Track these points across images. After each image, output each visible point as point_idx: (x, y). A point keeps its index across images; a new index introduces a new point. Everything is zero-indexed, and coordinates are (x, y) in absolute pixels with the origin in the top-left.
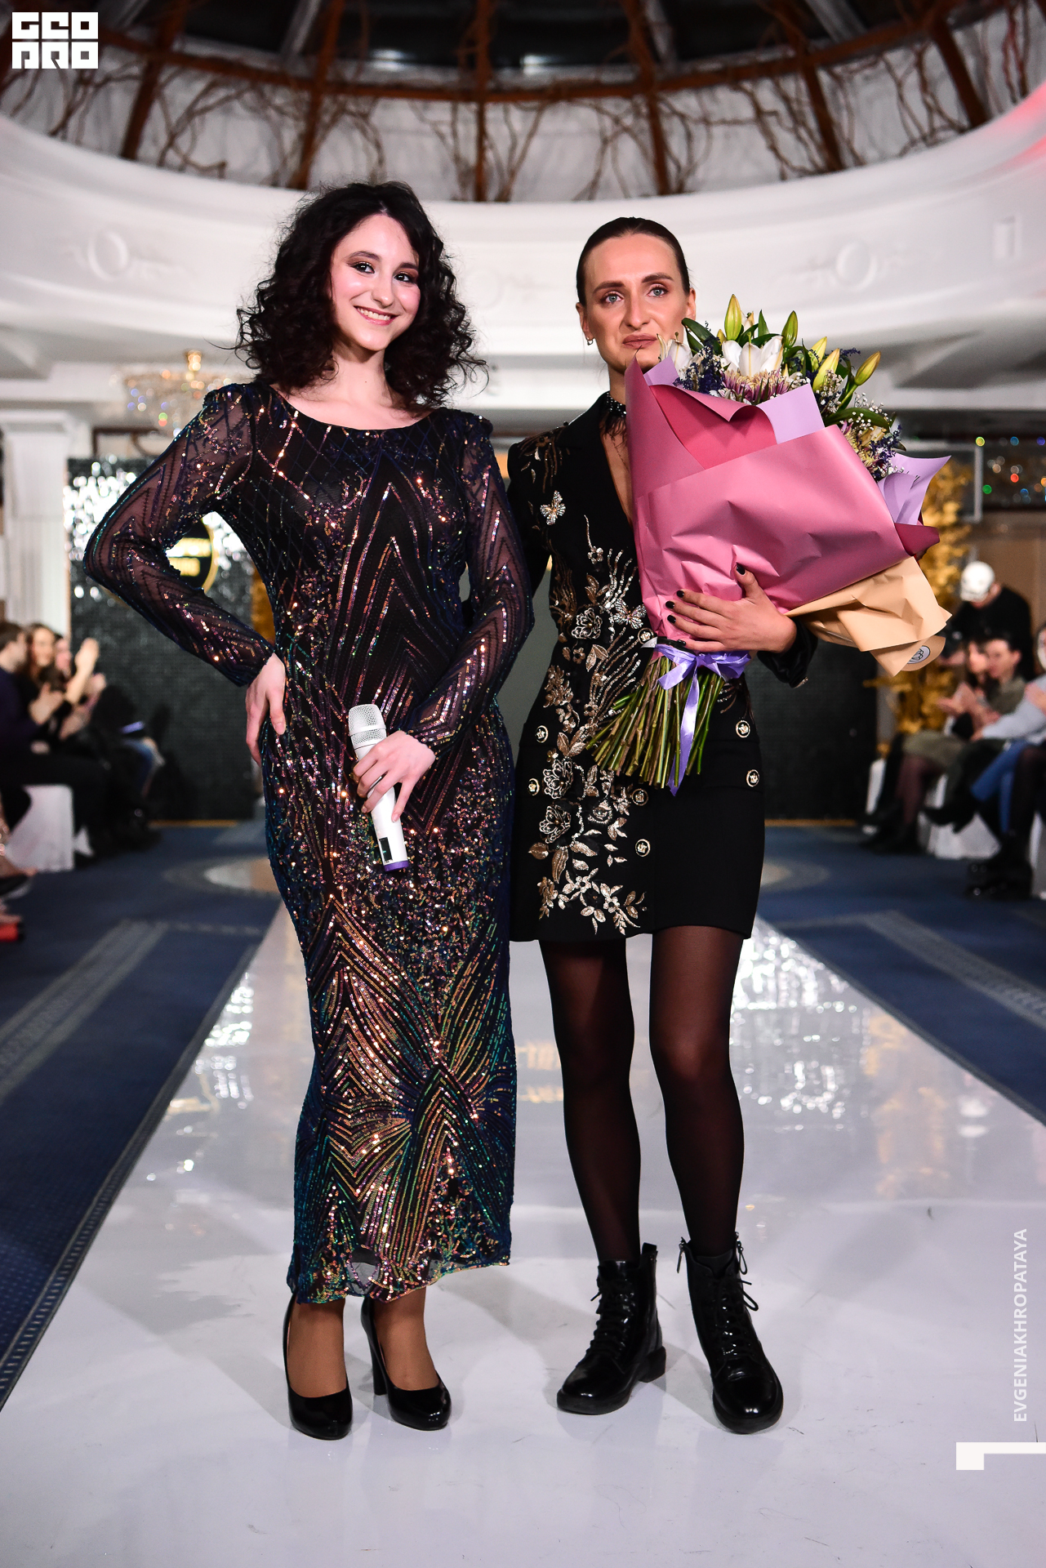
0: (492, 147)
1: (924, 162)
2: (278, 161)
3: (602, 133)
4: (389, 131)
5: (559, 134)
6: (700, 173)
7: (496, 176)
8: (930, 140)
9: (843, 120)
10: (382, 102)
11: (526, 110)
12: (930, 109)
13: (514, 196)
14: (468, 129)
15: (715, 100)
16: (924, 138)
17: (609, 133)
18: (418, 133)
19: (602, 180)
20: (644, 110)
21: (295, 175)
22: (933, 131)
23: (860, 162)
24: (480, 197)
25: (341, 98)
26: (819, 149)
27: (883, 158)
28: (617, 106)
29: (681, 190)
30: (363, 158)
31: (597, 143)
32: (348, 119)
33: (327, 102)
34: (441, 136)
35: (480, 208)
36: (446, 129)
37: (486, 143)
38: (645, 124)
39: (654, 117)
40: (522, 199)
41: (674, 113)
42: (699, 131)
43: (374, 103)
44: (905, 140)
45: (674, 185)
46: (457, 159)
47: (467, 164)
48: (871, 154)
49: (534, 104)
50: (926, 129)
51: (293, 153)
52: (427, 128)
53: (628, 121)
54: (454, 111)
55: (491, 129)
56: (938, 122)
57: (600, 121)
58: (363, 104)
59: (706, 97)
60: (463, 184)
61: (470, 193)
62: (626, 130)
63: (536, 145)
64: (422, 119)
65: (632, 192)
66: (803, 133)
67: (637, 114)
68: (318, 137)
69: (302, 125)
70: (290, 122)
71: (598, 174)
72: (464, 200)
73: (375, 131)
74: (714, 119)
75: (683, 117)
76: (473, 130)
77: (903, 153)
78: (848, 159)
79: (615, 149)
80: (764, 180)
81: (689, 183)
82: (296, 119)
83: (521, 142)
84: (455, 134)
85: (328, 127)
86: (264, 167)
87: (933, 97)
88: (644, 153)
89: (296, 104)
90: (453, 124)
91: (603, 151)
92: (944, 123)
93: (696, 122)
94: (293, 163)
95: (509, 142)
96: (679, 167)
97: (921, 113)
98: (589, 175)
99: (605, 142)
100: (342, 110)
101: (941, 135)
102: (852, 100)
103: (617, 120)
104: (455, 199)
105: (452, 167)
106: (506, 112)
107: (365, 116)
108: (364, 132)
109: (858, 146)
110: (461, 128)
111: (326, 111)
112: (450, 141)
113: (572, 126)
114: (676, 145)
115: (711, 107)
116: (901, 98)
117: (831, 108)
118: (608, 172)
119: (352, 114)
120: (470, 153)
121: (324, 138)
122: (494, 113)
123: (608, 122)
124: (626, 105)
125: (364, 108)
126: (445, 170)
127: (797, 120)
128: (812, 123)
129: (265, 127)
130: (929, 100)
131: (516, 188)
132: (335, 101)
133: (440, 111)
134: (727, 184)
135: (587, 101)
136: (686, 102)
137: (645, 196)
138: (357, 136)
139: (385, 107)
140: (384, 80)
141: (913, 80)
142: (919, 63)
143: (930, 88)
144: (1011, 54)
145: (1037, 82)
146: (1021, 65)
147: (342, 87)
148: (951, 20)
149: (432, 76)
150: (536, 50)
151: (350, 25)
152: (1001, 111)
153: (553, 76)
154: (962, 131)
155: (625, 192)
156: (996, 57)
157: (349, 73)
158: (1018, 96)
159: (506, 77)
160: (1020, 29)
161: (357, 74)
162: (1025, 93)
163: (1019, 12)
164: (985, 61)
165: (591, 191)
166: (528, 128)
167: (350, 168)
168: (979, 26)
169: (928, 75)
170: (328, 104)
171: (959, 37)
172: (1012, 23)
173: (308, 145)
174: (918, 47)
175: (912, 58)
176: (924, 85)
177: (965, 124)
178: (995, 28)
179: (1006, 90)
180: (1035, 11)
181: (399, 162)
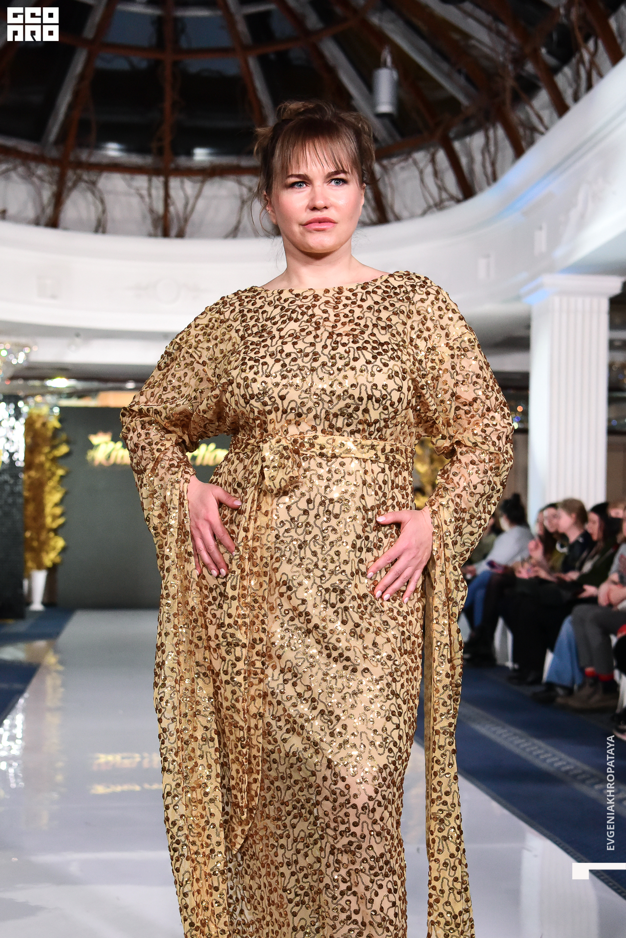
0: (173, 204)
1: (436, 220)
2: (39, 209)
3: (241, 196)
4: (109, 192)
5: (216, 197)
7: (175, 221)
8: (439, 206)
9: (387, 192)
10: (105, 175)
11: (194, 182)
12: (438, 186)
13: (187, 235)
14: (158, 193)
16: (436, 205)
17: (245, 197)
18: (127, 194)
19: (241, 226)
21: (49, 219)
22: (442, 201)
23: (398, 219)
24: (166, 234)
25: (79, 171)
26: (374, 210)
27: (412, 216)
28: (249, 180)
30: (92, 208)
31: (237, 203)
32: (83, 185)
34: (142, 197)
35: (166, 241)
36: (144, 192)
37: (169, 201)
40: (192, 236)
43: (100, 175)
44: (425, 206)
46: (152, 211)
47: (157, 214)
48: (405, 214)
49: (199, 178)
50: (437, 199)
51: (49, 204)
52: (133, 191)
54: (150, 181)
55: (172, 193)
56: (444, 196)
57: (240, 189)
58: (93, 177)
60: (155, 226)
61: (160, 231)
63: (201, 204)
64: (130, 186)
68: (64, 195)
69: (55, 188)
70: (47, 185)
71: (239, 222)
72: (156, 236)
73: (100, 191)
76: (161, 193)
77: (424, 213)
78: (390, 216)
79: (249, 207)
82: (51, 184)
83: (191, 202)
84: (150, 195)
85: (71, 189)
86: (31, 214)
87: (442, 181)
89: (50, 174)
90: (149, 190)
92: (448, 196)
94: (49, 210)
95: (183, 201)
97: (434, 190)
98: (233, 222)
99: (243, 202)
100: (79, 179)
101: (447, 203)
102: (393, 181)
103: (250, 189)
104: (150, 235)
105: (149, 216)
107: (94, 183)
108: (93, 193)
109: (398, 207)
110: (154, 192)
111: (70, 179)
112: (147, 199)
113: (223, 192)
116: (422, 181)
117: (381, 185)
118: (245, 221)
119: (86, 182)
120: (159, 208)
121: (68, 196)
122: (174, 183)
123: (245, 191)
125: (94, 178)
126: (144, 217)
129: (31, 188)
130: (439, 183)
131: (188, 229)
132: (75, 173)
133: (141, 181)
135: (232, 177)
138: (89, 195)
139: (107, 178)
140: (105, 161)
141: (429, 170)
142: (433, 161)
143: (439, 175)
144: (487, 156)
145: (503, 172)
146: (493, 164)
147: (80, 165)
148: (452, 135)
149: (135, 159)
150: (202, 145)
151: (84, 126)
152: (481, 190)
153: (211, 162)
154: (458, 201)
155: (256, 234)
156: (478, 158)
157: (84, 156)
158: (491, 181)
159: (182, 161)
160: (492, 142)
161: (90, 155)
162: (495, 178)
163: (491, 133)
164: (471, 160)
165: (234, 233)
166: (195, 193)
167: (84, 214)
168: (468, 140)
169: (438, 168)
170: (70, 174)
171: (457, 145)
172: (487, 138)
173: (58, 200)
174: (432, 150)
175: (429, 157)
176: (436, 174)
177: (460, 196)
178: (477, 141)
179: (484, 178)
180: (501, 132)
181: (116, 212)
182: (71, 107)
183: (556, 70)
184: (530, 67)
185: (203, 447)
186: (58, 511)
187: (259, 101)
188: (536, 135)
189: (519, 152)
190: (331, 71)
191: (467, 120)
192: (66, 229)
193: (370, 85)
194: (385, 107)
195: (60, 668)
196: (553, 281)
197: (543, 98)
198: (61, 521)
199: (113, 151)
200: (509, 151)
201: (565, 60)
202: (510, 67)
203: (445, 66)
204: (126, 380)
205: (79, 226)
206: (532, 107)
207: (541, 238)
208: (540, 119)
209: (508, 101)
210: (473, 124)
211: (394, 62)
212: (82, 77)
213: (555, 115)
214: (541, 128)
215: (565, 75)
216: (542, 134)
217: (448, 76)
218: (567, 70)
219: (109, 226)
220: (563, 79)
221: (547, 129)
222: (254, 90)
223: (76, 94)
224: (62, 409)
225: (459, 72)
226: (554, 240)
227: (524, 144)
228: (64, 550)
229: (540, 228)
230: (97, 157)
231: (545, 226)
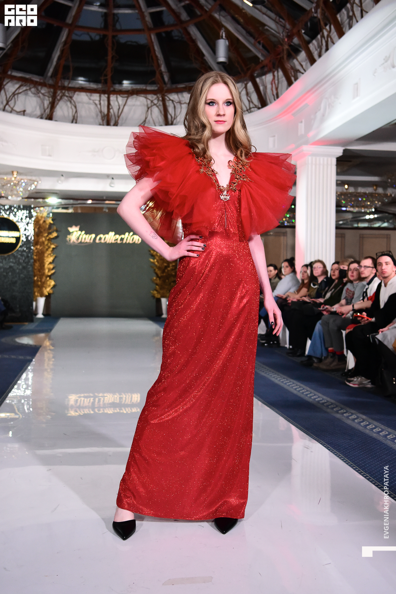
2: (43, 111)
3: (147, 105)
4: (79, 102)
5: (134, 105)
6: (177, 119)
7: (113, 117)
8: (249, 111)
10: (77, 93)
11: (123, 97)
12: (249, 101)
13: (118, 125)
14: (104, 103)
15: (183, 97)
16: (247, 110)
17: (149, 106)
18: (89, 103)
19: (147, 120)
20: (161, 99)
21: (48, 115)
22: (250, 108)
24: (108, 124)
25: (64, 91)
28: (152, 97)
29: (172, 124)
30: (70, 110)
31: (146, 109)
32: (65, 98)
33: (59, 92)
34: (96, 104)
35: (109, 127)
36: (97, 102)
37: (111, 107)
38: (161, 103)
39: (164, 101)
40: (121, 125)
41: (170, 100)
42: (178, 106)
43: (74, 93)
45: (170, 122)
46: (101, 112)
47: (104, 113)
49: (126, 95)
50: (248, 108)
51: (48, 108)
52: (91, 101)
53: (156, 102)
54: (100, 96)
55: (112, 103)
57: (147, 101)
59: (180, 95)
60: (103, 120)
61: (105, 122)
62: (155, 104)
63: (126, 109)
64: (90, 99)
65: (157, 124)
67: (158, 100)
68: (56, 103)
69: (51, 99)
70: (47, 98)
71: (146, 118)
72: (103, 125)
73: (74, 102)
74: (182, 102)
75: (173, 101)
76: (106, 103)
79: (151, 111)
81: (175, 122)
82: (49, 97)
83: (122, 107)
84: (100, 104)
85: (59, 100)
86: (38, 112)
87: (250, 97)
88: (161, 112)
89: (49, 92)
90: (100, 101)
91: (148, 111)
92: (254, 106)
93: (177, 103)
94: (48, 111)
95: (118, 107)
96: (172, 117)
97: (247, 103)
98: (143, 118)
99: (148, 108)
100: (64, 95)
101: (252, 109)
103: (152, 101)
104: (100, 125)
105: (100, 114)
106: (117, 98)
107: (71, 97)
108: (71, 102)
110: (102, 102)
111: (59, 95)
112: (99, 106)
113: (138, 103)
114: (171, 110)
115: (182, 99)
118: (149, 117)
119: (67, 96)
120: (105, 110)
121: (57, 104)
122: (113, 98)
123: (149, 102)
124: (155, 97)
125: (71, 95)
126: (97, 115)
129: (38, 99)
130: (249, 99)
131: (120, 122)
132: (61, 92)
133: (96, 97)
135: (143, 95)
136: (174, 97)
137: (161, 125)
138: (69, 103)
139: (78, 95)
140: (77, 86)
141: (244, 92)
142: (246, 87)
143: (249, 95)
144: (274, 85)
145: (282, 94)
146: (277, 89)
147: (64, 88)
148: (255, 75)
149: (93, 86)
150: (127, 79)
151: (66, 68)
152: (271, 103)
153: (132, 87)
154: (259, 108)
155: (155, 124)
156: (269, 86)
157: (66, 84)
158: (276, 98)
159: (117, 87)
160: (276, 78)
161: (69, 84)
162: (278, 97)
163: (276, 73)
164: (265, 87)
166: (124, 103)
167: (66, 113)
168: (264, 77)
169: (248, 91)
171: (258, 80)
172: (274, 76)
173: (53, 106)
174: (245, 82)
175: (244, 86)
176: (247, 94)
177: (260, 106)
178: (269, 78)
179: (273, 97)
180: (281, 73)
181: (82, 112)
182: (59, 58)
183: (309, 42)
184: (296, 40)
185: (127, 234)
186: (51, 266)
187: (157, 57)
188: (299, 74)
189: (290, 83)
190: (194, 42)
191: (263, 68)
192: (56, 121)
193: (214, 49)
194: (222, 59)
195: (52, 348)
196: (306, 148)
197: (303, 55)
198: (53, 271)
199: (81, 81)
200: (284, 82)
201: (313, 37)
202: (286, 40)
203: (252, 40)
204: (87, 200)
205: (63, 119)
206: (297, 60)
207: (302, 127)
208: (302, 66)
209: (285, 57)
210: (266, 69)
211: (226, 36)
212: (65, 42)
213: (309, 64)
214: (302, 71)
215: (313, 44)
216: (303, 73)
217: (254, 45)
218: (314, 42)
219: (79, 119)
220: (313, 46)
221: (305, 71)
222: (154, 50)
223: (62, 52)
224: (54, 214)
225: (259, 43)
226: (309, 127)
227: (293, 79)
228: (54, 286)
229: (302, 122)
230: (73, 84)
231: (303, 121)
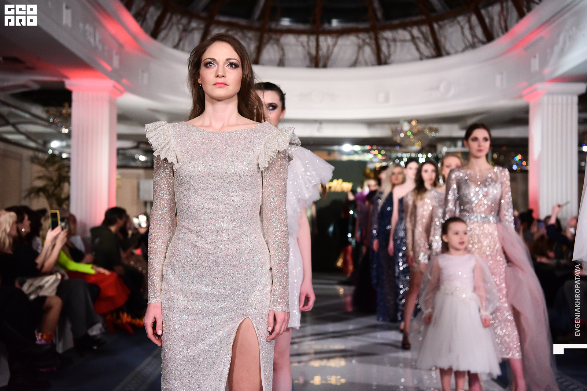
0: (321, 49)
1: (471, 54)
3: (359, 45)
4: (286, 45)
5: (344, 45)
6: (393, 58)
7: (322, 59)
8: (473, 47)
9: (442, 40)
10: (284, 35)
11: (333, 38)
12: (472, 35)
13: (328, 66)
14: (313, 44)
15: (398, 33)
16: (471, 46)
17: (361, 45)
18: (296, 45)
19: (358, 60)
20: (373, 37)
21: (254, 59)
22: (474, 43)
23: (448, 54)
24: (317, 66)
25: (270, 34)
26: (434, 49)
27: (456, 52)
28: (364, 36)
29: (386, 63)
30: (277, 53)
31: (357, 48)
32: (272, 41)
34: (304, 46)
35: (317, 70)
36: (305, 44)
37: (319, 48)
38: (373, 42)
39: (377, 39)
40: (331, 67)
41: (384, 38)
42: (392, 44)
43: (281, 36)
44: (463, 46)
45: (383, 62)
46: (309, 54)
47: (312, 55)
48: (452, 51)
49: (336, 35)
50: (472, 43)
51: (254, 52)
52: (299, 44)
53: (368, 40)
54: (308, 38)
55: (321, 44)
57: (358, 41)
58: (278, 37)
59: (395, 32)
60: (311, 62)
61: (313, 65)
62: (367, 43)
63: (336, 49)
64: (297, 40)
65: (369, 64)
66: (428, 44)
67: (371, 38)
68: (262, 47)
69: (257, 43)
70: (253, 42)
71: (357, 58)
72: (311, 67)
73: (282, 44)
74: (397, 40)
75: (386, 39)
76: (315, 44)
77: (464, 50)
78: (444, 53)
79: (363, 50)
80: (414, 60)
81: (389, 61)
82: (255, 41)
83: (331, 48)
84: (308, 45)
85: (266, 44)
87: (474, 32)
88: (373, 51)
89: (255, 36)
90: (308, 42)
91: (359, 51)
92: (478, 41)
93: (391, 41)
94: (254, 55)
95: (327, 48)
96: (385, 56)
97: (470, 37)
98: (354, 58)
99: (360, 48)
100: (270, 39)
101: (477, 45)
102: (445, 33)
103: (364, 41)
104: (309, 67)
105: (308, 56)
106: (326, 38)
107: (278, 40)
108: (278, 45)
109: (448, 47)
110: (310, 43)
111: (265, 39)
112: (307, 48)
113: (349, 42)
114: (384, 48)
115: (396, 36)
116: (463, 32)
117: (438, 36)
118: (361, 58)
119: (274, 39)
120: (313, 52)
121: (264, 47)
122: (322, 39)
123: (361, 42)
124: (367, 35)
126: (305, 57)
127: (426, 39)
128: (431, 40)
131: (329, 63)
132: (268, 35)
133: (304, 38)
134: (402, 61)
135: (354, 34)
136: (388, 34)
137: (373, 65)
138: (276, 47)
139: (285, 37)
140: (285, 28)
141: (467, 26)
142: (469, 21)
143: (473, 29)
144: (502, 17)
145: (512, 27)
146: (506, 22)
147: (271, 31)
148: (480, 6)
149: (301, 27)
150: (336, 18)
151: (274, 10)
152: (498, 37)
154: (484, 43)
155: (366, 64)
156: (496, 18)
157: (273, 25)
158: (504, 32)
159: (326, 26)
160: (505, 9)
161: (275, 25)
162: (507, 30)
163: (505, 4)
164: (492, 20)
165: (355, 64)
166: (333, 43)
167: (273, 56)
168: (490, 8)
169: (472, 25)
170: (266, 36)
171: (483, 12)
172: (502, 7)
173: (259, 49)
174: (468, 15)
175: (466, 19)
176: (471, 28)
177: (485, 41)
178: (496, 8)
179: (500, 30)
180: (510, 4)
181: (290, 55)
185: (335, 181)
188: (533, 5)
189: (522, 15)
192: (263, 65)
196: (541, 87)
200: (515, 14)
205: (270, 63)
207: (535, 64)
219: (286, 63)
226: (544, 63)
227: (525, 10)
229: (535, 57)
230: (280, 26)
231: (538, 56)
